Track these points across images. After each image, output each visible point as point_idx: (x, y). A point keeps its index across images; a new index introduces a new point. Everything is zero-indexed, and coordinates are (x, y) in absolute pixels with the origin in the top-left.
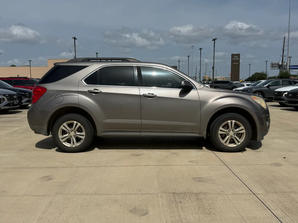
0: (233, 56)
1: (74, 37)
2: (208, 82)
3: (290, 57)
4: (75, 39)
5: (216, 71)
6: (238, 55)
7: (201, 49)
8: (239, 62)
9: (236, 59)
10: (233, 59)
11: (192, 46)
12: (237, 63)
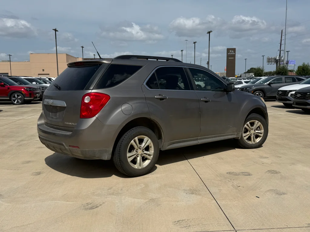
0: (228, 50)
1: (55, 28)
2: (203, 78)
3: (288, 52)
4: (56, 30)
5: (211, 66)
6: (234, 50)
7: (195, 43)
8: (235, 56)
9: (231, 54)
10: (228, 54)
11: (186, 40)
12: (232, 58)
